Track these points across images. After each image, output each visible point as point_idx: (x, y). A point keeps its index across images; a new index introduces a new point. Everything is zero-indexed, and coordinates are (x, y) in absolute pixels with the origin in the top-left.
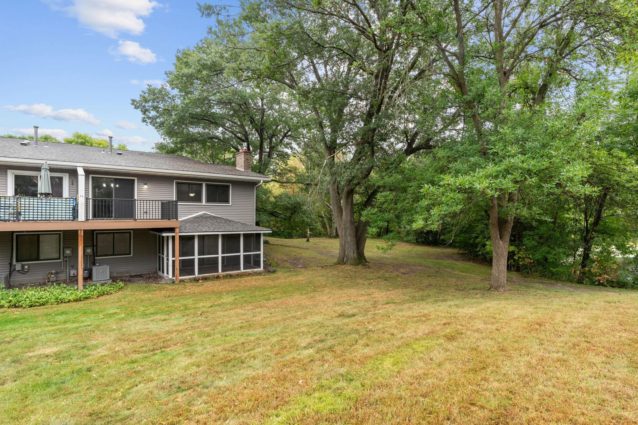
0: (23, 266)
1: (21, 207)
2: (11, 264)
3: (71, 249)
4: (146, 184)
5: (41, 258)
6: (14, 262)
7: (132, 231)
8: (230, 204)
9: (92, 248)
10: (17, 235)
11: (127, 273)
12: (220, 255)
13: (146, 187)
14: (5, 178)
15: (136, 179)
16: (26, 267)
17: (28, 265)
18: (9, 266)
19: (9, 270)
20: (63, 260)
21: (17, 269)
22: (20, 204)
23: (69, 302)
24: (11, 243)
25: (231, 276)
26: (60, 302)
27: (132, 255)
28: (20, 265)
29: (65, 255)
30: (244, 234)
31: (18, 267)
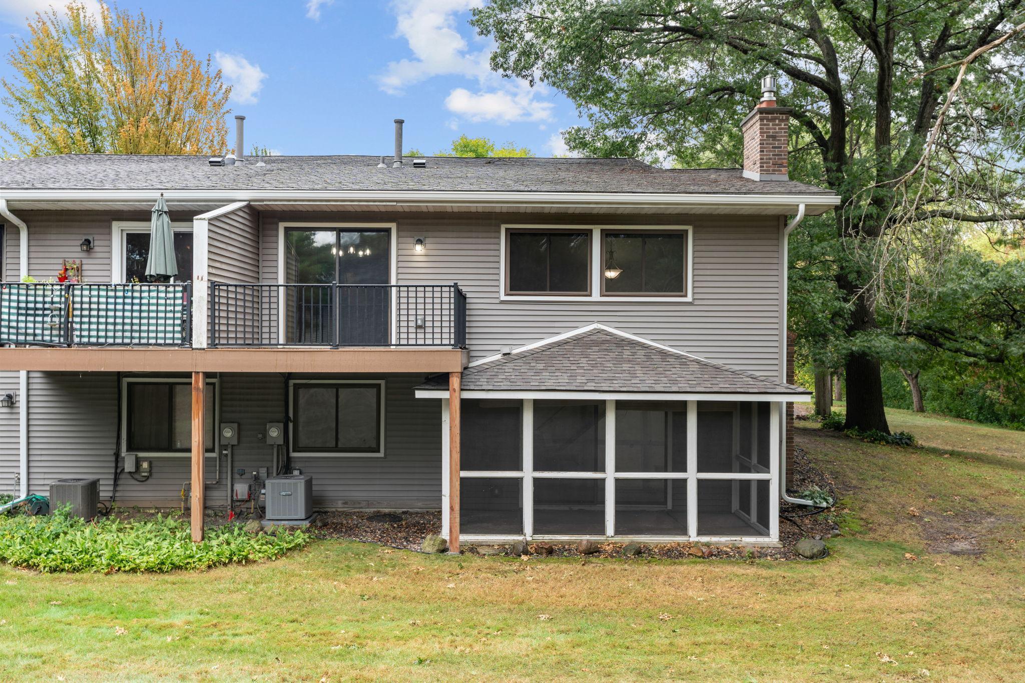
0: (138, 462)
1: (74, 309)
2: (117, 455)
3: (236, 425)
4: (420, 242)
5: (179, 445)
6: (124, 453)
7: (382, 383)
8: (689, 299)
9: (282, 425)
10: (130, 385)
11: (369, 504)
12: (610, 475)
13: (419, 249)
14: (106, 243)
15: (393, 226)
16: (145, 465)
17: (151, 461)
18: (113, 459)
19: (113, 471)
20: (220, 454)
21: (126, 470)
22: (73, 303)
23: (134, 570)
24: (116, 402)
25: (639, 552)
26: (116, 567)
27: (381, 454)
28: (133, 458)
29: (223, 442)
30: (700, 404)
31: (129, 465)
